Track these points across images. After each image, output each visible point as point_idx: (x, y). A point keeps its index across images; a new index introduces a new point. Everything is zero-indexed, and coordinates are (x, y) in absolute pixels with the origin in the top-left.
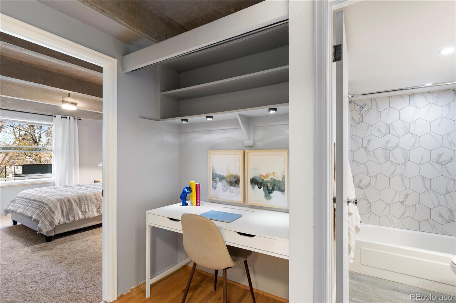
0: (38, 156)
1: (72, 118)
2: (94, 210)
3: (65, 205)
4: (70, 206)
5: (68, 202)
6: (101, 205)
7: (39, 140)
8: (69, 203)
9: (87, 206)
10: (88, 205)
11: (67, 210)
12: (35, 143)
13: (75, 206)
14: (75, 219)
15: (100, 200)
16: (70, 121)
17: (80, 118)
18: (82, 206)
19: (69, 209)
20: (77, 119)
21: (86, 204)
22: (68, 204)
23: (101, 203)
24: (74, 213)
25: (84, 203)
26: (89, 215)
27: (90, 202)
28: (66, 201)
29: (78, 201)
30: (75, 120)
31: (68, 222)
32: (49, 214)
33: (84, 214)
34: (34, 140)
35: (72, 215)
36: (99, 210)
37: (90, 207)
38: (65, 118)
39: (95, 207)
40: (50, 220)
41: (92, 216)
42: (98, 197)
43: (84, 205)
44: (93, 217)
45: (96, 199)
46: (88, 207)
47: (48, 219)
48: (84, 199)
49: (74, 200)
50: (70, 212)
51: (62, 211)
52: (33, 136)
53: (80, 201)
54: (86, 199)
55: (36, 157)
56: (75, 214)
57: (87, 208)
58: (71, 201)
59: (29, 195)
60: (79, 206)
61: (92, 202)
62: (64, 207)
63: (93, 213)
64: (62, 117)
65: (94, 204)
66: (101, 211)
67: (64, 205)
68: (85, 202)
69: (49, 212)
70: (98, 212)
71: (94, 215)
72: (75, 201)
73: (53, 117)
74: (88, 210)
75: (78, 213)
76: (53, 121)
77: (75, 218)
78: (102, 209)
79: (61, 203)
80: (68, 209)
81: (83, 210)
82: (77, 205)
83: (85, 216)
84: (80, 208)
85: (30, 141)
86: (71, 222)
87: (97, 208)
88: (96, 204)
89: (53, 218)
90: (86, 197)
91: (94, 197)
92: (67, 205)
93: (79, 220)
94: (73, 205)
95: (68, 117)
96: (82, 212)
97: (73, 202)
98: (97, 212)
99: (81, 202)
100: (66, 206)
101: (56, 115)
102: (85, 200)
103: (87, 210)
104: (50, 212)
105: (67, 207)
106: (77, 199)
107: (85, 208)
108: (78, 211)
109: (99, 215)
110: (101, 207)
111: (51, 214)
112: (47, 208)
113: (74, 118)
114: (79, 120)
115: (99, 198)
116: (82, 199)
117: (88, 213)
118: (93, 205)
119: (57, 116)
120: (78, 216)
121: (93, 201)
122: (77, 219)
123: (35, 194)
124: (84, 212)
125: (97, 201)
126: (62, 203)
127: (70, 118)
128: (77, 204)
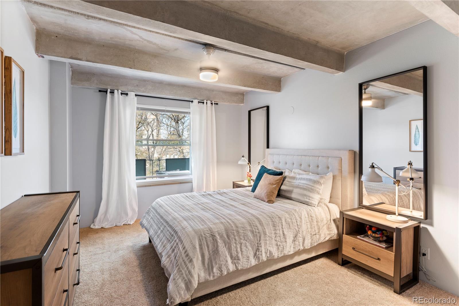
0: (181, 148)
1: (209, 102)
2: (250, 253)
3: (207, 244)
4: (214, 246)
5: (211, 238)
6: (260, 244)
7: (182, 135)
8: (213, 239)
9: (238, 246)
10: (241, 244)
11: (210, 255)
12: (179, 137)
13: (222, 247)
14: (222, 274)
15: (258, 235)
16: (207, 107)
17: (217, 103)
18: (232, 246)
19: (213, 252)
20: (214, 104)
21: (237, 242)
22: (211, 242)
23: (260, 241)
24: (221, 260)
25: (235, 240)
26: (243, 264)
27: (243, 239)
28: (207, 235)
29: (225, 236)
30: (212, 105)
31: (212, 278)
32: (185, 263)
33: (236, 261)
34: (178, 135)
35: (217, 265)
36: (258, 253)
37: (244, 248)
38: (202, 103)
39: (251, 248)
40: (186, 278)
41: (248, 265)
42: (255, 229)
43: (235, 245)
44: (249, 267)
45: (252, 232)
46: (241, 249)
47: (182, 274)
48: (235, 232)
49: (219, 234)
50: (215, 259)
51: (203, 256)
52: (177, 131)
53: (228, 236)
54: (238, 232)
55: (180, 149)
56: (222, 263)
57: (239, 250)
58: (215, 236)
59: (163, 208)
60: (227, 247)
61: (246, 239)
62: (205, 248)
63: (249, 260)
64: (199, 102)
65: (250, 242)
66: (261, 256)
67: (205, 243)
68: (237, 238)
69: (184, 258)
70: (257, 258)
71: (251, 264)
72: (221, 236)
73: (191, 102)
74: (242, 254)
75: (227, 261)
76: (190, 108)
77: (221, 271)
78: (261, 252)
79: (200, 239)
80: (211, 252)
81: (234, 253)
82: (224, 245)
83: (237, 265)
84: (229, 249)
85: (177, 136)
86: (216, 278)
87: (254, 249)
88: (253, 242)
89: (190, 272)
90: (237, 227)
91: (249, 228)
92: (209, 243)
93: (228, 273)
94: (219, 244)
95: (205, 101)
96: (231, 257)
97: (218, 237)
98: (254, 256)
99: (231, 239)
100: (208, 247)
101: (193, 100)
102: (235, 234)
103: (240, 255)
104: (186, 259)
105: (210, 248)
106: (224, 232)
107: (237, 250)
108: (226, 256)
109: (257, 263)
110: (260, 248)
111: (187, 262)
112: (180, 246)
113: (212, 103)
114: (216, 105)
115: (257, 231)
116: (231, 233)
117: (241, 260)
118: (248, 244)
119: (194, 102)
120: (227, 267)
121: (247, 236)
122: (226, 273)
123: (169, 208)
124: (235, 259)
125: (254, 236)
126: (202, 240)
127: (207, 103)
128: (224, 242)
